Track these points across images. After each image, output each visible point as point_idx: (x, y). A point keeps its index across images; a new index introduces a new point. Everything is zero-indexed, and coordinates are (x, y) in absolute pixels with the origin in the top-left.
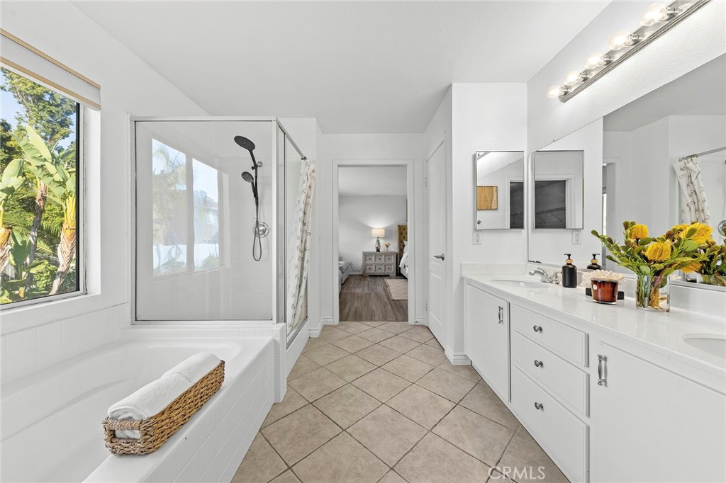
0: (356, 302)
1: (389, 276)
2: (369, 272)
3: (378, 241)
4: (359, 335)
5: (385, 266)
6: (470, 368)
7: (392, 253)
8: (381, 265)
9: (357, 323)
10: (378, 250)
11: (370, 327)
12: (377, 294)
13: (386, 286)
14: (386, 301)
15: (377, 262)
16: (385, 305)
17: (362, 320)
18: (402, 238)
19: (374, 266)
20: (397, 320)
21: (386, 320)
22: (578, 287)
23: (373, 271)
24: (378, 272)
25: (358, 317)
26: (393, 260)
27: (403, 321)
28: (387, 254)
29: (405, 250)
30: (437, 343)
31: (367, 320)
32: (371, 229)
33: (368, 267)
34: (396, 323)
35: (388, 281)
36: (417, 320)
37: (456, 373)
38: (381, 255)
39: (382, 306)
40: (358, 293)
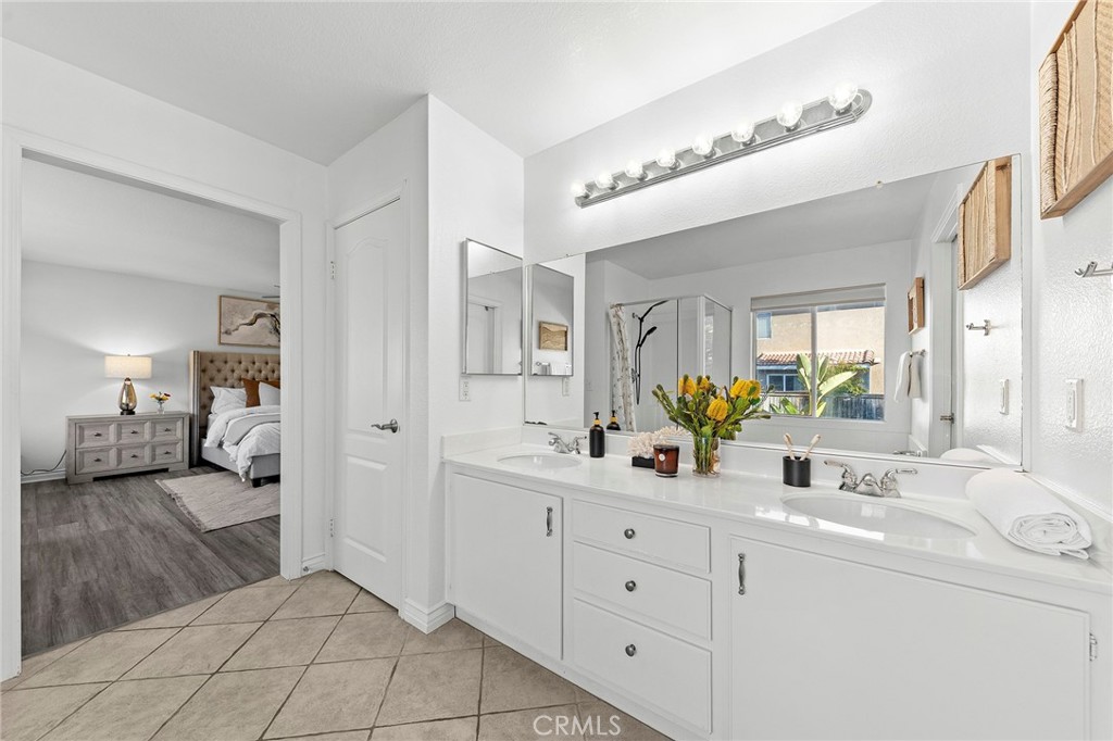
0: (72, 569)
1: (166, 470)
2: (91, 468)
3: (129, 390)
4: (136, 674)
5: (153, 449)
6: (456, 624)
7: (174, 418)
8: (142, 446)
9: (109, 638)
10: (128, 411)
11: (168, 633)
12: (145, 527)
13: (170, 499)
14: (189, 538)
15: (125, 440)
16: (190, 551)
17: (126, 621)
18: (206, 380)
19: (113, 453)
20: (246, 581)
21: (213, 592)
22: (606, 455)
23: (110, 465)
24: (129, 465)
25: (105, 616)
26: (181, 432)
27: (265, 577)
28: (162, 421)
29: (215, 407)
30: (373, 600)
31: (145, 614)
32: (102, 356)
33: (89, 459)
34: (248, 590)
35: (171, 485)
36: (304, 565)
37: (442, 648)
38: (143, 420)
39: (184, 557)
40: (68, 541)
